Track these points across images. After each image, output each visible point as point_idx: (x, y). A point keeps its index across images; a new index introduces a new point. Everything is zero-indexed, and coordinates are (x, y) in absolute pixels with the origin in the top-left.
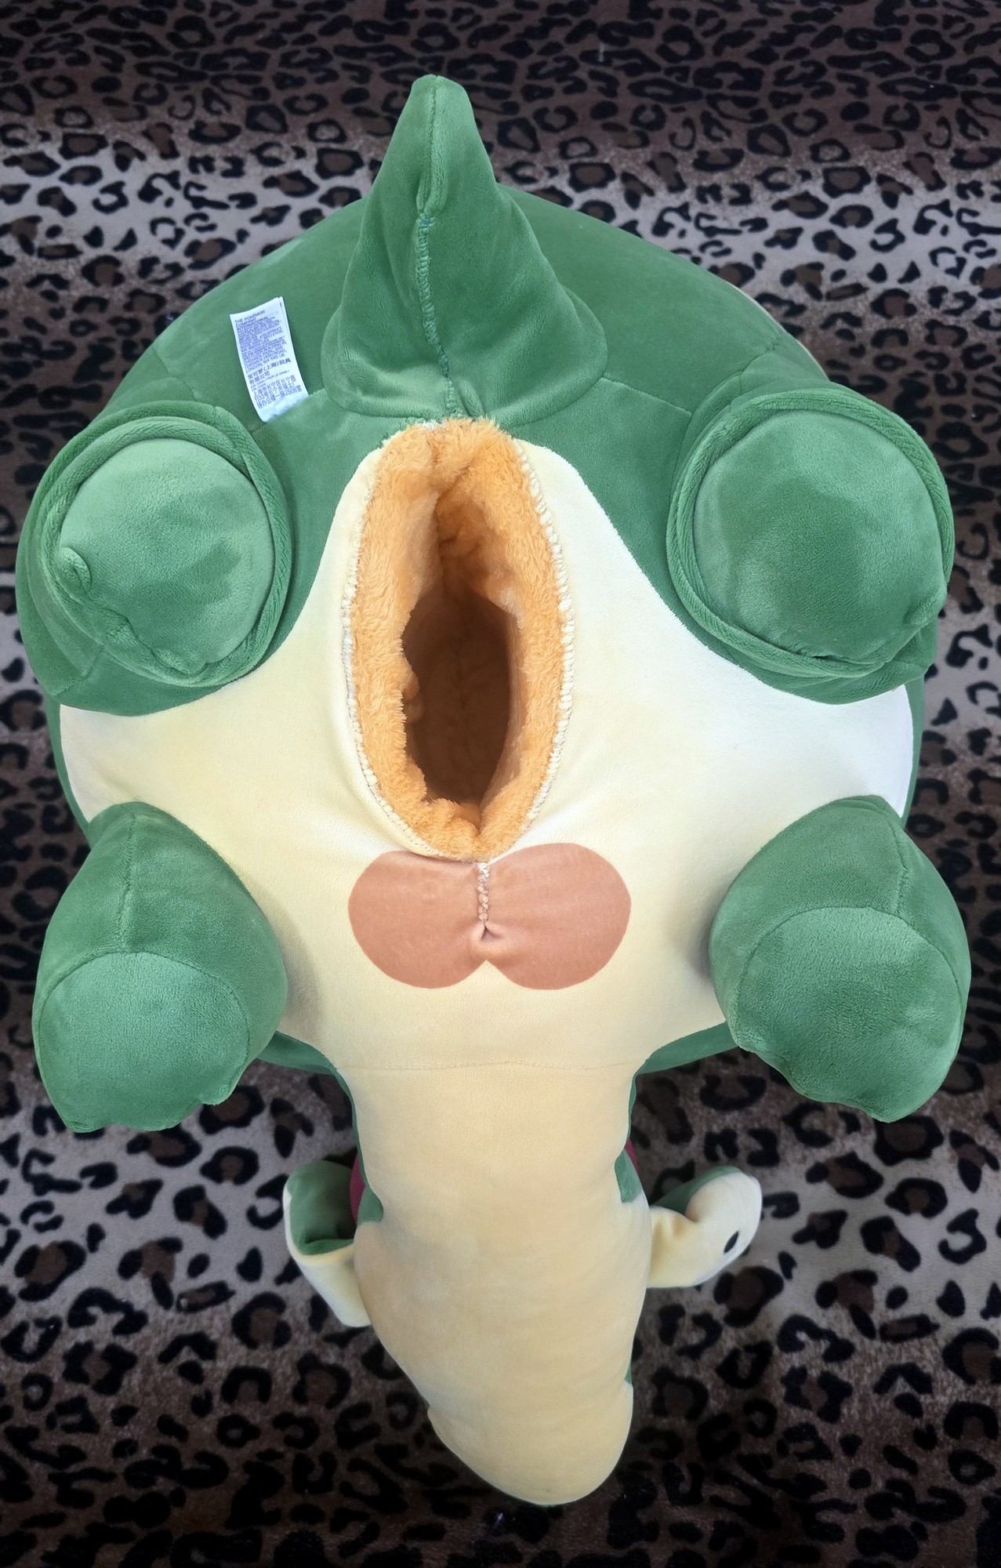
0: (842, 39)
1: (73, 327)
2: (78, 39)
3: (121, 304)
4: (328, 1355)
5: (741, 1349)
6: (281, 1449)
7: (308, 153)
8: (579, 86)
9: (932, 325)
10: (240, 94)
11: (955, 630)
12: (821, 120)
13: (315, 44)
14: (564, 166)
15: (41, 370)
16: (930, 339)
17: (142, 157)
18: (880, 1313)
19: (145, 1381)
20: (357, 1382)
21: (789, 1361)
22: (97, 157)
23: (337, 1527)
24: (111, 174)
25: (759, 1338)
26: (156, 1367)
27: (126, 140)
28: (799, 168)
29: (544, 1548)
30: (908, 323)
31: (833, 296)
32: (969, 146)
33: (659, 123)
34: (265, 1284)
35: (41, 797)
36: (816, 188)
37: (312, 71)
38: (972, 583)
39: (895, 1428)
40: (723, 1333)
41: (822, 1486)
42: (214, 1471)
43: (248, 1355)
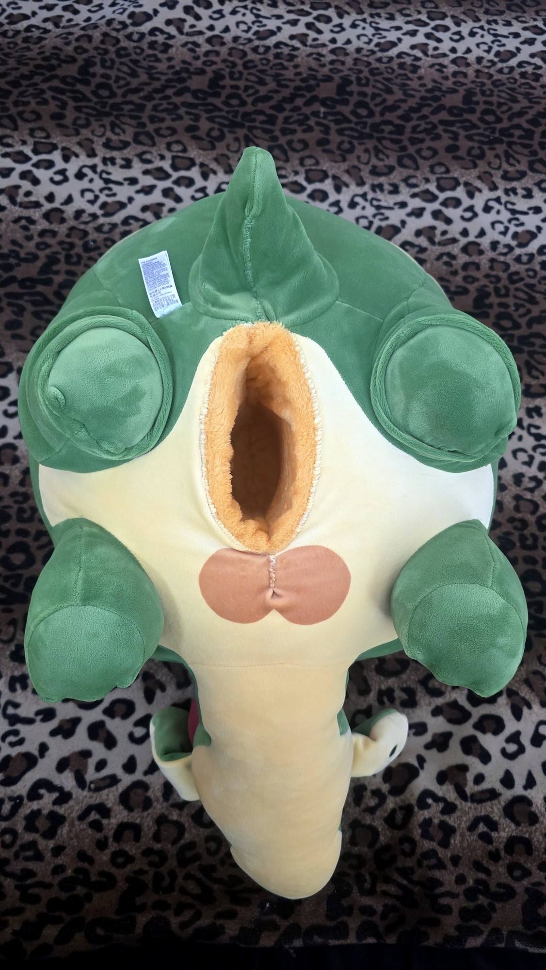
0: (446, 112)
1: (38, 246)
2: (43, 92)
3: (65, 234)
4: (173, 815)
5: (397, 808)
6: (146, 868)
7: (167, 158)
8: (310, 129)
9: (492, 260)
10: (130, 125)
12: (435, 152)
13: (171, 101)
14: (302, 170)
15: (19, 268)
16: (491, 268)
17: (77, 156)
18: (470, 788)
19: (70, 831)
20: (189, 830)
21: (423, 814)
22: (52, 155)
23: (178, 913)
24: (60, 164)
25: (407, 802)
26: (77, 823)
27: (68, 147)
28: (423, 177)
29: (291, 922)
30: (480, 259)
31: (442, 244)
32: (510, 169)
33: (351, 150)
34: (138, 775)
35: (16, 502)
36: (432, 187)
37: (169, 114)
39: (479, 851)
40: (388, 800)
41: (441, 884)
42: (108, 882)
43: (128, 815)
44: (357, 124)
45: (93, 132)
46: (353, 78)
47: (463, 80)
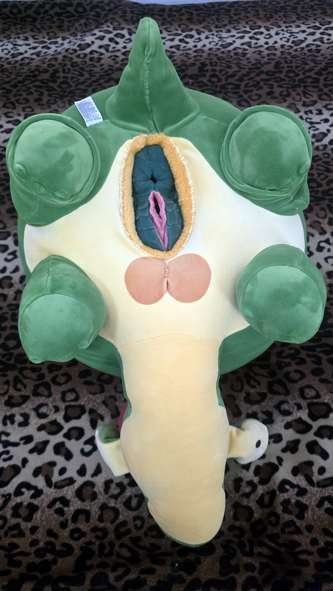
0: (264, 74)
4: (111, 503)
5: (265, 493)
6: (94, 540)
11: (318, 241)
12: (260, 96)
18: (316, 477)
19: (42, 516)
20: (122, 513)
21: (283, 496)
23: (114, 570)
25: (271, 489)
26: (46, 510)
29: (194, 577)
32: (307, 100)
34: (88, 477)
35: (11, 310)
38: (322, 226)
39: (326, 521)
40: (258, 488)
41: (299, 544)
42: (68, 550)
43: (82, 504)
44: (211, 86)
45: (58, 106)
46: (208, 62)
47: (273, 57)
